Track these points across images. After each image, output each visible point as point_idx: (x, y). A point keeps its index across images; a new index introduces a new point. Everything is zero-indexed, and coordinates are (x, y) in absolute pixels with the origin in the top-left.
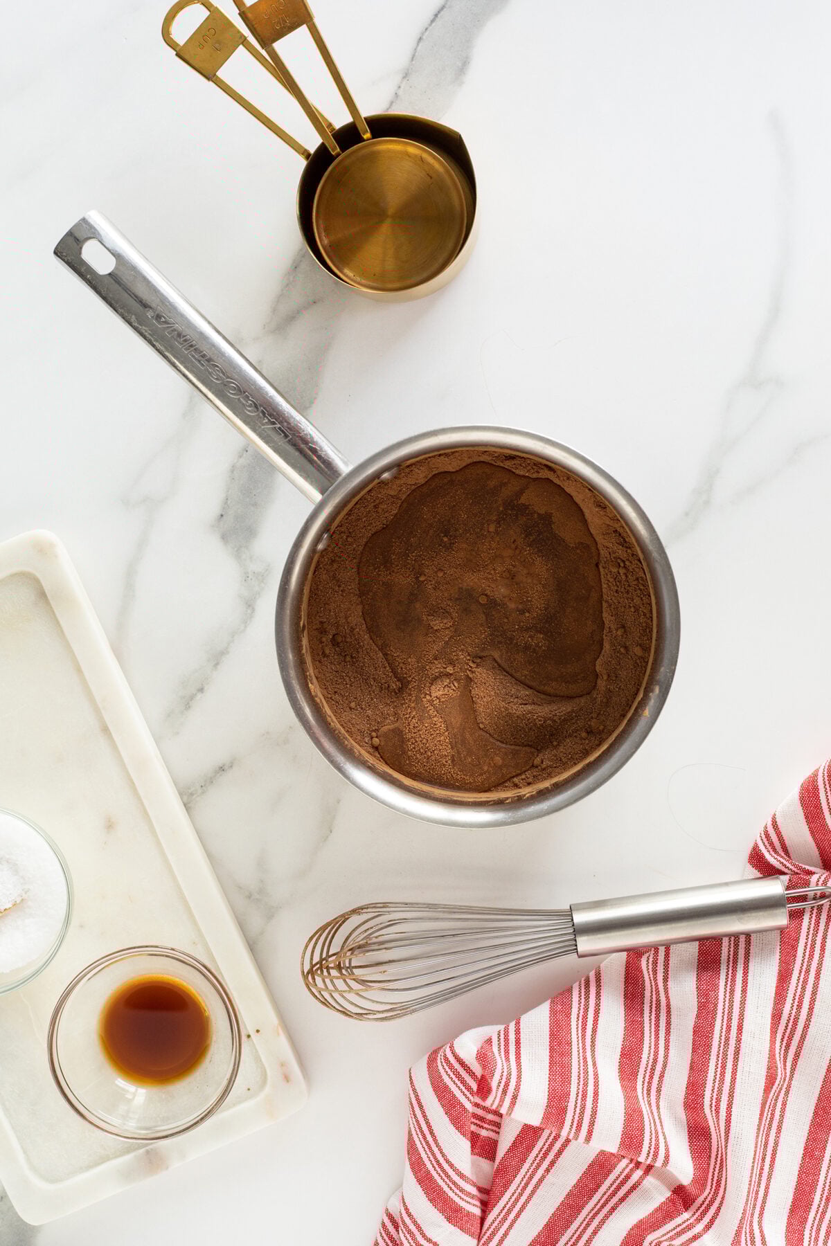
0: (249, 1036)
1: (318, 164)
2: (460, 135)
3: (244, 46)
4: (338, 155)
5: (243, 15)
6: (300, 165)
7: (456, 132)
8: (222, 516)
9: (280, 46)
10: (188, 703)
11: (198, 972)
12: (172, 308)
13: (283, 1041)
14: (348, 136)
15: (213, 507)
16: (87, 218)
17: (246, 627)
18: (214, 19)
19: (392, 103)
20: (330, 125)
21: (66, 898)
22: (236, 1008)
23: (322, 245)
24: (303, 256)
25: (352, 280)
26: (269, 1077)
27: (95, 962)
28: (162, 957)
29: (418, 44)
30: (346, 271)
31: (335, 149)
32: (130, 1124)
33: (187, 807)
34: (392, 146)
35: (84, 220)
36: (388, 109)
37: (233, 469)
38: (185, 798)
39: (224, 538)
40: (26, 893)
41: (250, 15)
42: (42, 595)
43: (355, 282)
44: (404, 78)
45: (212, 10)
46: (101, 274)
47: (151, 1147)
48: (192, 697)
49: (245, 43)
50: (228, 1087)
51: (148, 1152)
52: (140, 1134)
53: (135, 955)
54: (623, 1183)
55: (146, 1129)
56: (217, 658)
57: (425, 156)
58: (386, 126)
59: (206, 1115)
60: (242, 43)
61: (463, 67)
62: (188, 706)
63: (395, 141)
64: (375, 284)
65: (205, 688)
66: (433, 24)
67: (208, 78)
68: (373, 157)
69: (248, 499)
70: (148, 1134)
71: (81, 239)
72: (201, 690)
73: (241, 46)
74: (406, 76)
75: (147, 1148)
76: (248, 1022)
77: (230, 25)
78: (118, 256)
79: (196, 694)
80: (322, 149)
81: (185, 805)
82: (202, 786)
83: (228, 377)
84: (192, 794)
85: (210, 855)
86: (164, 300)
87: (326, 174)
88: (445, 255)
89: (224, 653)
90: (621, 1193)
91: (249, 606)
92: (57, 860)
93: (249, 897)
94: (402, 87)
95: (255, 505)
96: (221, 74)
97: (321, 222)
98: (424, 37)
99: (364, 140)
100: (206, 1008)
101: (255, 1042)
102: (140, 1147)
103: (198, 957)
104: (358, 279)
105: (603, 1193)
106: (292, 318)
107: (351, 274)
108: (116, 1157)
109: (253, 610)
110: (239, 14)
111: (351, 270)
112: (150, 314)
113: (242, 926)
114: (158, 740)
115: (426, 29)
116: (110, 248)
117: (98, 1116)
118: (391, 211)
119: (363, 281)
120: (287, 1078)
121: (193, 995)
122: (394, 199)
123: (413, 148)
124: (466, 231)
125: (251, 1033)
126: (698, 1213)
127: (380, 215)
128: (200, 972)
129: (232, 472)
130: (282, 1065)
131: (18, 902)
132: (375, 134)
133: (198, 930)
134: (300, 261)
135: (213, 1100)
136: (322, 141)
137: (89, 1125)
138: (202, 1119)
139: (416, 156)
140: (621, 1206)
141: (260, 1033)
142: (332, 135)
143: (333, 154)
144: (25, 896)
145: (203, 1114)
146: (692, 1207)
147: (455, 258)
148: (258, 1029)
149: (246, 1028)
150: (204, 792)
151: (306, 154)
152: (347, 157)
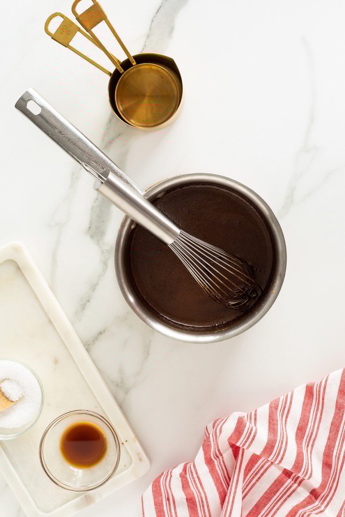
0: (123, 444)
1: (115, 77)
2: (173, 60)
4: (123, 73)
5: (77, 19)
6: (108, 78)
7: (171, 58)
8: (90, 228)
9: (94, 30)
10: (84, 307)
11: (99, 419)
12: (66, 128)
13: (137, 444)
14: (126, 65)
15: (86, 225)
16: (28, 91)
17: (104, 273)
18: (66, 22)
19: (143, 49)
20: (118, 61)
21: (41, 393)
22: (116, 432)
23: (120, 111)
24: (113, 116)
25: (134, 124)
26: (133, 460)
27: (55, 419)
28: (83, 414)
29: (152, 23)
30: (132, 120)
31: (121, 70)
32: (77, 485)
33: (88, 350)
34: (145, 66)
36: (142, 51)
37: (93, 208)
38: (86, 347)
39: (92, 237)
40: (24, 393)
41: (80, 19)
42: (18, 268)
43: (135, 125)
44: (147, 38)
45: (64, 18)
46: (35, 115)
47: (86, 494)
48: (85, 305)
49: (79, 30)
50: (116, 466)
51: (86, 496)
52: (81, 489)
53: (71, 415)
54: (289, 489)
55: (84, 487)
56: (94, 287)
57: (159, 69)
58: (142, 59)
59: (108, 479)
61: (172, 30)
62: (83, 309)
63: (147, 65)
64: (144, 125)
65: (90, 300)
66: (157, 14)
67: (66, 47)
69: (100, 220)
70: (85, 489)
71: (26, 100)
72: (89, 301)
73: (78, 31)
74: (148, 37)
75: (85, 494)
76: (122, 438)
77: (73, 23)
78: (42, 107)
79: (87, 303)
80: (116, 71)
81: (87, 350)
82: (93, 341)
84: (89, 345)
85: (99, 370)
86: (62, 124)
87: (119, 81)
88: (172, 109)
89: (96, 284)
90: (288, 493)
91: (105, 264)
92: (36, 379)
93: (117, 385)
94: (147, 42)
95: (103, 222)
96: (71, 44)
97: (119, 101)
98: (154, 20)
99: (133, 66)
100: (104, 434)
101: (126, 446)
102: (82, 494)
103: (99, 413)
104: (137, 123)
105: (280, 493)
106: (110, 142)
107: (133, 122)
108: (73, 499)
109: (107, 265)
110: (76, 18)
111: (133, 120)
112: (56, 131)
113: (115, 398)
114: (73, 324)
115: (155, 16)
116: (39, 104)
117: (64, 483)
118: (148, 94)
119: (139, 124)
120: (140, 460)
121: (98, 429)
122: (148, 89)
123: (155, 66)
124: (180, 99)
125: (123, 442)
126: (322, 501)
127: (143, 96)
128: (100, 419)
129: (92, 209)
130: (138, 454)
131: (21, 397)
132: (138, 63)
133: (98, 401)
134: (112, 118)
135: (111, 472)
136: (116, 68)
137: (60, 487)
138: (107, 480)
139: (156, 70)
140: (288, 499)
141: (127, 442)
142: (120, 65)
143: (121, 72)
144: (24, 394)
145: (107, 478)
146: (319, 498)
147: (177, 110)
148: (126, 440)
149: (121, 440)
150: (94, 344)
151: (110, 74)
152: (126, 73)
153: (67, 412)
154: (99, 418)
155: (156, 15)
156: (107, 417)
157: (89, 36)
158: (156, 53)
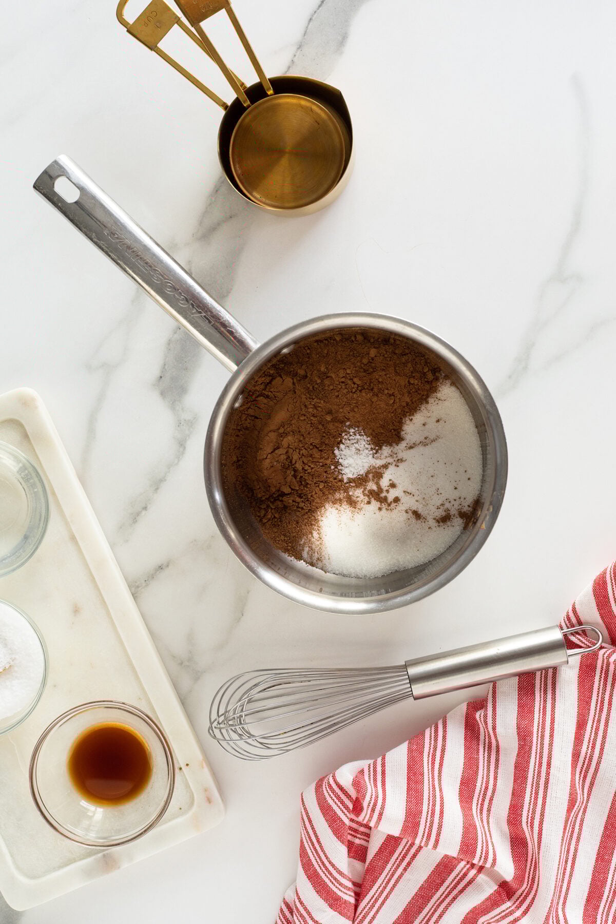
0: (181, 769)
1: (233, 113)
2: (340, 92)
3: (178, 24)
4: (249, 106)
5: (177, 1)
6: (222, 113)
7: (337, 90)
8: (161, 377)
9: (205, 25)
10: (135, 518)
11: (142, 721)
12: (123, 227)
13: (206, 771)
14: (256, 93)
15: (156, 371)
16: (57, 160)
17: (179, 461)
18: (156, 4)
19: (289, 68)
20: (242, 84)
21: (43, 664)
22: (171, 748)
23: (236, 174)
24: (223, 182)
25: (259, 200)
26: (196, 800)
27: (64, 714)
28: (115, 709)
29: (309, 24)
30: (255, 194)
31: (246, 102)
32: (91, 835)
33: (135, 596)
34: (290, 100)
35: (56, 162)
36: (286, 72)
37: (169, 342)
38: (133, 589)
39: (163, 394)
40: (13, 661)
41: (183, 2)
42: (26, 436)
43: (261, 201)
44: (298, 48)
46: (69, 202)
47: (107, 852)
48: (138, 514)
49: (179, 22)
50: (165, 807)
51: (104, 856)
52: (98, 842)
53: (93, 708)
54: (462, 879)
55: (103, 838)
56: (157, 484)
57: (314, 107)
58: (285, 85)
59: (149, 828)
60: (177, 23)
61: (343, 40)
62: (135, 521)
63: (292, 96)
64: (276, 204)
65: (148, 507)
66: (320, 9)
67: (151, 49)
68: (274, 109)
69: (180, 365)
70: (104, 842)
71: (54, 176)
72: (145, 508)
73: (176, 25)
74: (300, 47)
75: (104, 853)
76: (180, 758)
77: (168, 9)
78: (81, 189)
79: (141, 512)
80: (237, 102)
81: (133, 595)
82: (145, 581)
83: (166, 279)
84: (138, 587)
85: (151, 633)
86: (116, 221)
87: (240, 121)
88: (329, 182)
89: (162, 480)
90: (460, 887)
91: (181, 445)
92: (36, 636)
93: (181, 664)
94: (297, 56)
95: (186, 369)
96: (161, 45)
97: (235, 157)
98: (314, 18)
99: (268, 96)
100: (148, 748)
101: (185, 773)
102: (98, 852)
103: (142, 709)
104: (264, 200)
105: (446, 886)
106: (213, 229)
107: (258, 196)
108: (81, 859)
109: (185, 448)
110: (175, 0)
111: (258, 193)
112: (106, 232)
113: (175, 686)
114: (112, 546)
115: (315, 12)
116: (75, 183)
117: (67, 828)
118: (288, 149)
119: (267, 201)
120: (209, 800)
121: (139, 738)
122: (290, 141)
123: (304, 101)
124: (344, 164)
125: (182, 767)
126: (518, 902)
127: (280, 152)
128: (144, 720)
129: (169, 344)
130: (206, 790)
131: (7, 668)
132: (277, 91)
133: (143, 689)
134: (220, 186)
135: (153, 817)
136: (236, 96)
137: (60, 836)
138: (145, 831)
139: (307, 107)
140: (460, 896)
141: (189, 766)
142: (244, 92)
143: (245, 105)
144: (12, 663)
145: (147, 827)
146: (513, 897)
147: (336, 184)
148: (187, 763)
149: (178, 763)
150: (147, 585)
151: (225, 106)
152: (255, 108)
153: (85, 703)
154: (142, 719)
155: (319, 11)
156: (157, 718)
157: (195, 35)
158: (310, 78)
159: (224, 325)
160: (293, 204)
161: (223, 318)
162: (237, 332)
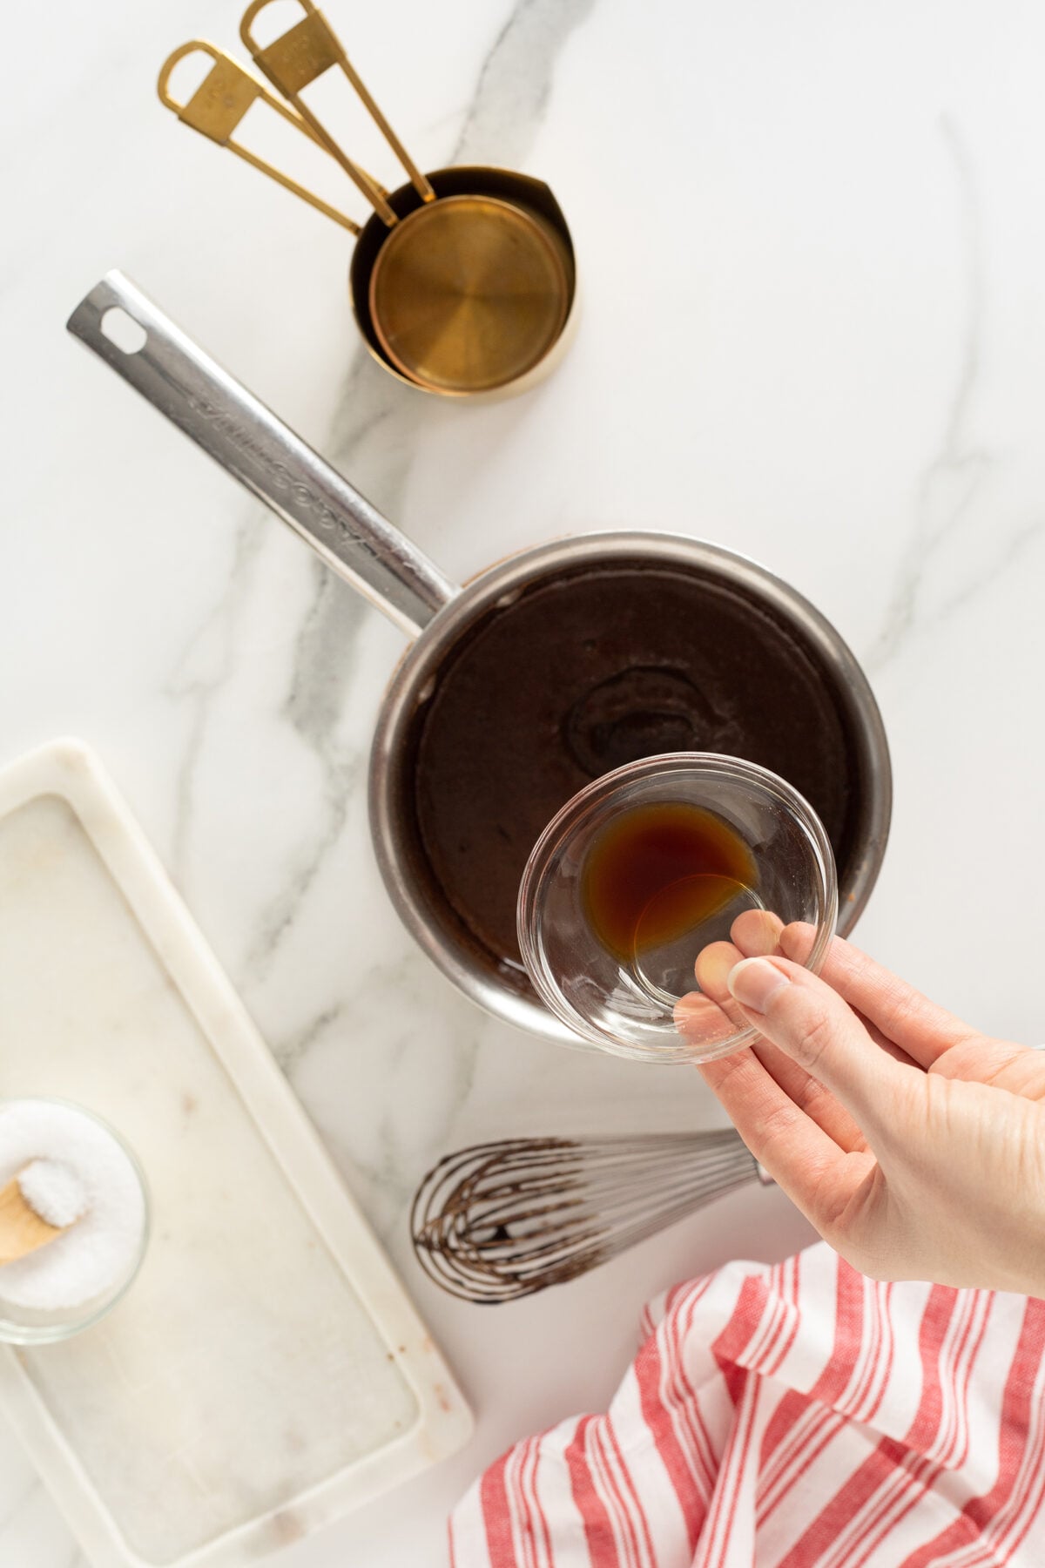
0: (391, 1356)
1: (371, 239)
2: (547, 186)
3: (261, 98)
4: (395, 225)
5: (259, 60)
6: (350, 242)
7: (541, 182)
8: (293, 698)
9: (307, 95)
10: (273, 940)
13: (435, 1357)
14: (406, 200)
15: (282, 690)
16: (106, 280)
17: (336, 836)
18: (222, 69)
19: (458, 151)
20: (381, 189)
21: (144, 1203)
23: (386, 341)
24: (364, 358)
25: (427, 381)
26: (421, 1407)
29: (483, 74)
30: (420, 371)
31: (391, 219)
33: (286, 1071)
34: (463, 205)
35: (103, 284)
36: (453, 159)
37: (301, 637)
38: (282, 1060)
39: (299, 725)
40: (91, 1202)
41: (267, 60)
42: (74, 821)
43: (432, 384)
44: (470, 118)
45: (215, 59)
46: (128, 352)
47: (279, 1510)
48: (278, 932)
49: (262, 95)
51: (277, 1516)
56: (304, 878)
57: (506, 214)
58: (452, 182)
60: (259, 96)
61: (543, 96)
62: (273, 944)
63: (467, 200)
64: (458, 384)
65: (293, 920)
66: (500, 47)
67: (222, 144)
68: (443, 222)
69: (324, 673)
71: (101, 308)
72: (288, 921)
73: (258, 99)
74: (472, 114)
75: (276, 1511)
76: (389, 1338)
77: (243, 74)
78: (150, 331)
79: (282, 927)
80: (375, 222)
81: (282, 1068)
82: (301, 1044)
83: (296, 480)
84: (289, 1055)
85: (319, 1130)
86: (209, 382)
87: (383, 251)
88: (542, 338)
89: (312, 871)
90: (895, 1512)
91: (339, 808)
92: (127, 1158)
93: (375, 1178)
94: (469, 131)
95: (334, 680)
96: (236, 136)
97: (382, 311)
98: (490, 65)
99: (427, 204)
101: (400, 1364)
104: (436, 380)
105: (870, 1509)
106: (356, 438)
107: (427, 375)
108: (238, 1526)
109: (345, 813)
110: (253, 60)
111: (425, 367)
112: (192, 402)
113: (369, 1217)
114: (240, 990)
115: (492, 53)
116: (138, 319)
118: (470, 289)
119: (444, 382)
120: (445, 1405)
122: (471, 277)
123: (491, 206)
125: (393, 1353)
126: (997, 1534)
127: (457, 296)
129: (300, 643)
130: (437, 1389)
131: (82, 1215)
132: (440, 194)
134: (361, 365)
136: (373, 210)
139: (495, 216)
140: (894, 1529)
141: (405, 1351)
142: (386, 201)
143: (388, 225)
144: (90, 1206)
146: (989, 1527)
148: (401, 1346)
149: (387, 1347)
150: (304, 1052)
151: (355, 229)
152: (407, 226)
155: (497, 51)
157: (293, 113)
158: (495, 165)
159: (399, 558)
160: (487, 382)
161: (396, 546)
162: (420, 570)
